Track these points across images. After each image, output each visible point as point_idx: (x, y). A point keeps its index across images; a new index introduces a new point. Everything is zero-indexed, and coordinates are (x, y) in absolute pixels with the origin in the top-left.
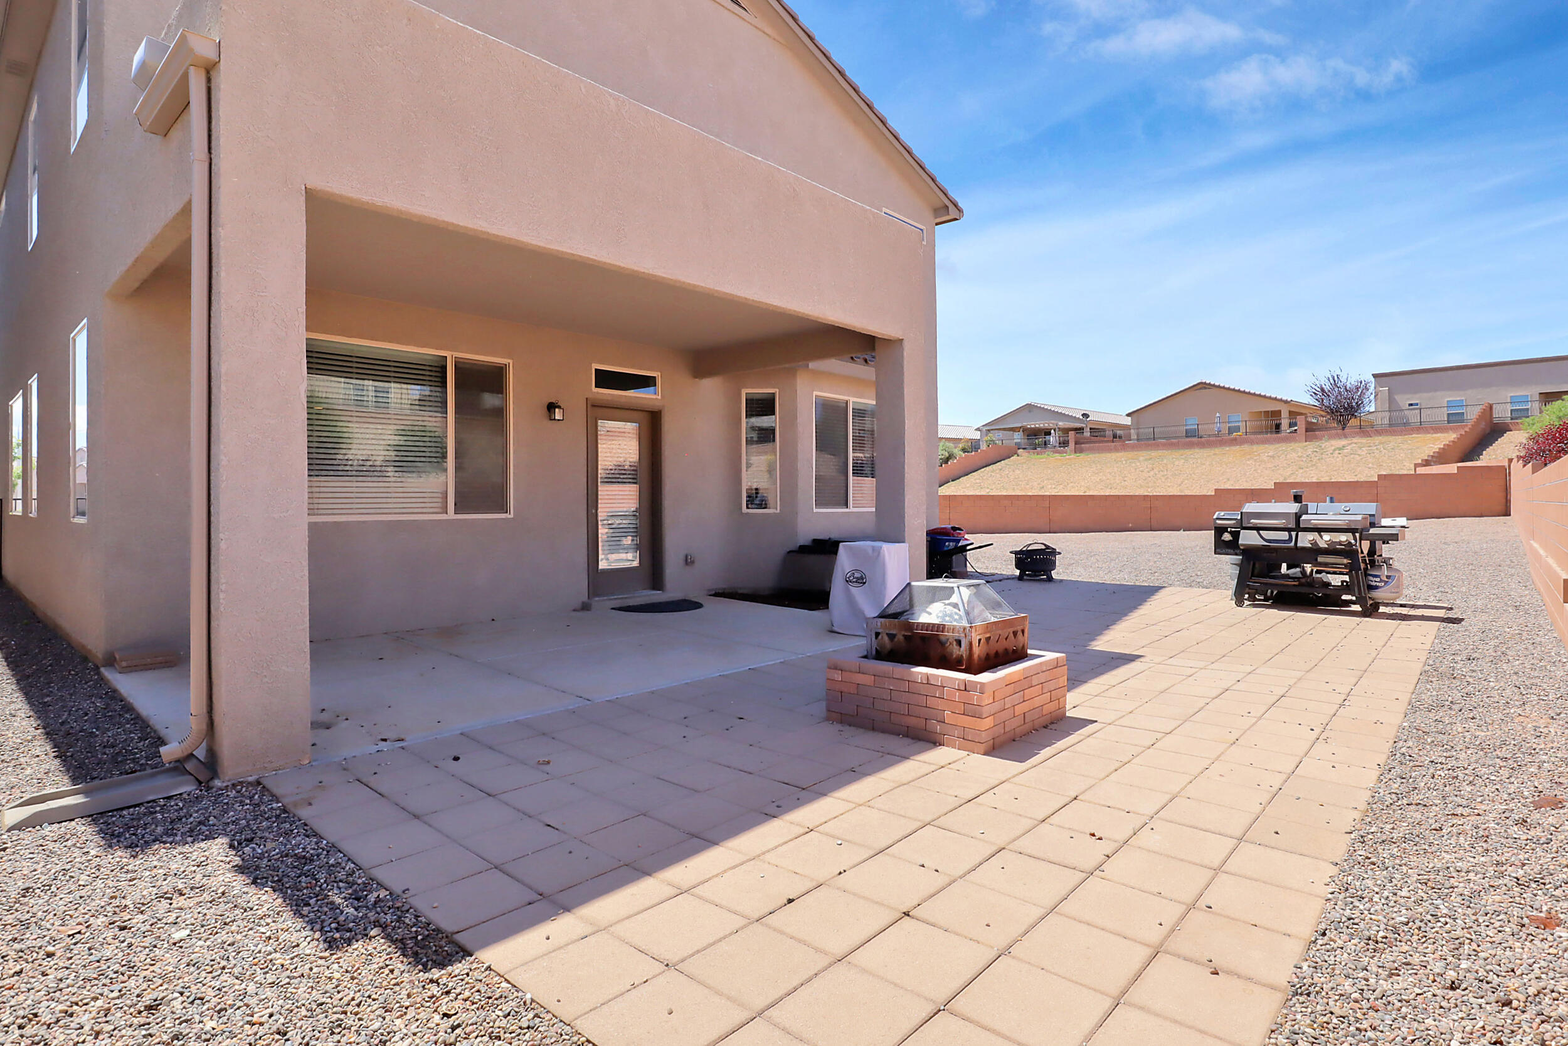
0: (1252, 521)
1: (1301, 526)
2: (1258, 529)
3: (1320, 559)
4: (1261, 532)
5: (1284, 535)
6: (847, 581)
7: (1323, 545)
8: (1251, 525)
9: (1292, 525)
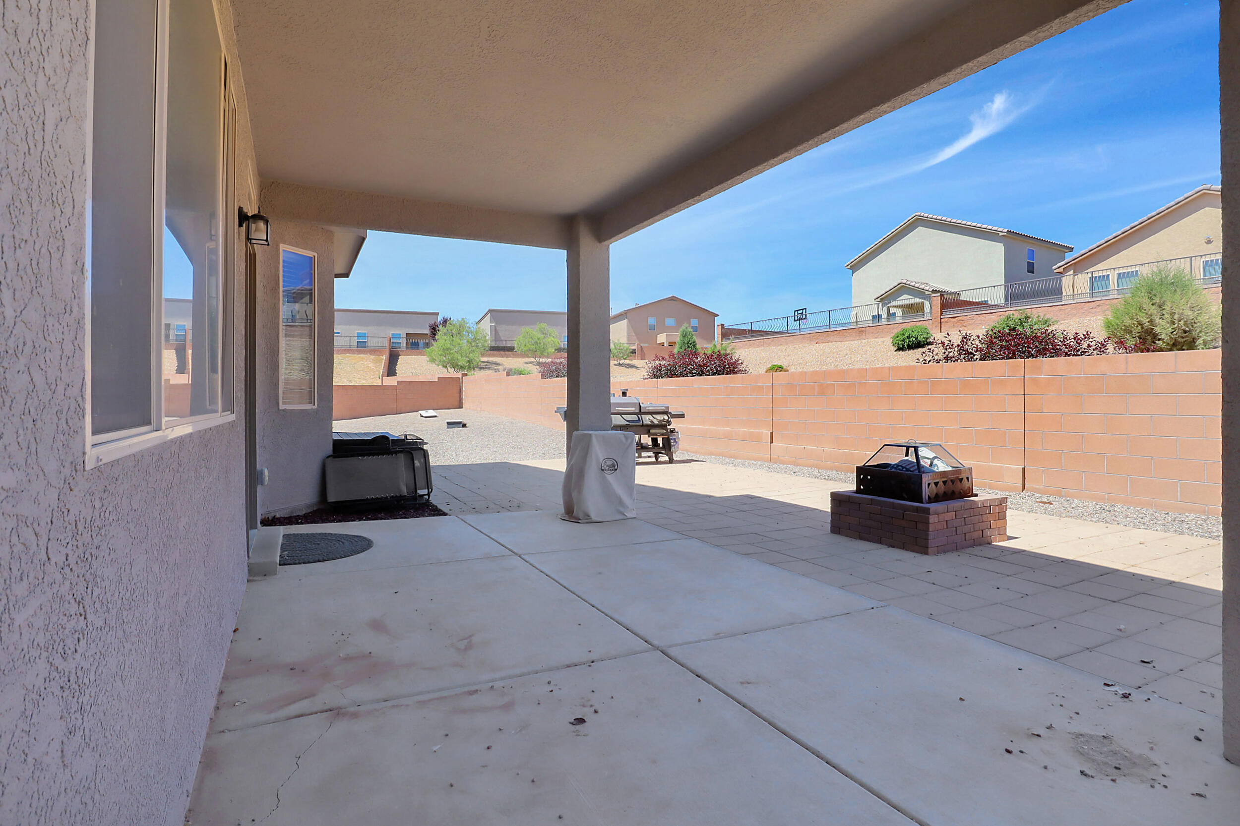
0: (617, 409)
1: (642, 411)
2: (621, 414)
3: (652, 431)
4: (623, 416)
5: (635, 417)
6: (602, 470)
7: (656, 422)
8: (615, 412)
9: (637, 411)
